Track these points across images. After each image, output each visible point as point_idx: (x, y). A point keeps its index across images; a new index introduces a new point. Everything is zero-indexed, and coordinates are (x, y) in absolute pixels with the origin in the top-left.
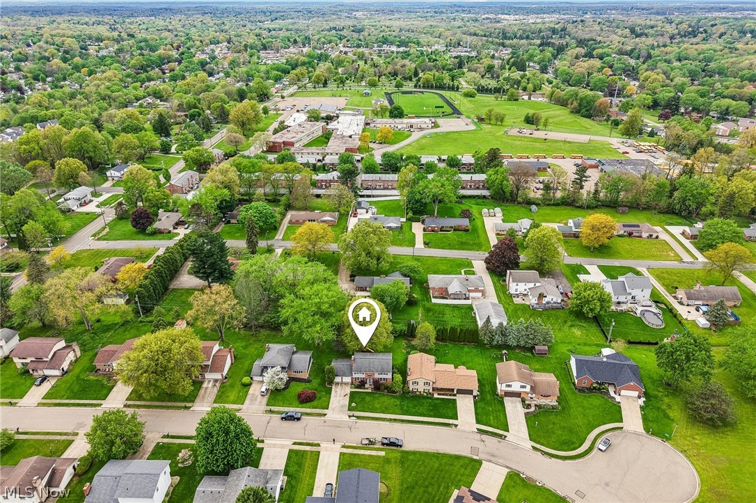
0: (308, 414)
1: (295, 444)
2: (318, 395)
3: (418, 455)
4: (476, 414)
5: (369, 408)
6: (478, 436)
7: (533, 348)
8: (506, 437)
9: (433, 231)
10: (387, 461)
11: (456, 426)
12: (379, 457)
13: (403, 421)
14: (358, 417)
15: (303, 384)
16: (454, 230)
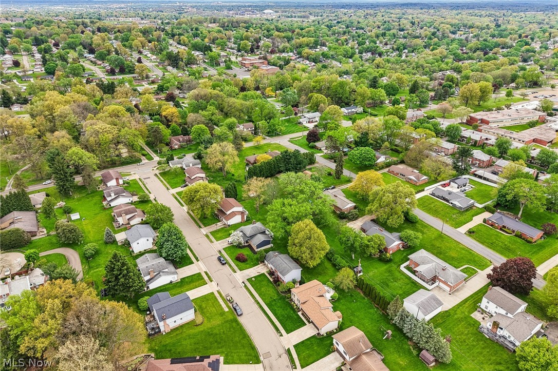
0: (230, 266)
1: (206, 273)
2: (248, 262)
3: (239, 327)
4: (303, 342)
5: (257, 287)
6: (282, 351)
7: (421, 350)
8: (296, 368)
9: (492, 225)
10: (222, 313)
11: (281, 335)
12: (222, 309)
13: (261, 307)
14: (245, 286)
15: (251, 252)
16: (516, 235)
